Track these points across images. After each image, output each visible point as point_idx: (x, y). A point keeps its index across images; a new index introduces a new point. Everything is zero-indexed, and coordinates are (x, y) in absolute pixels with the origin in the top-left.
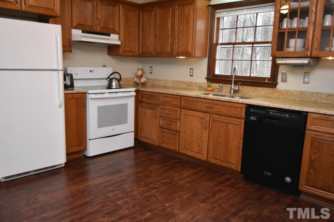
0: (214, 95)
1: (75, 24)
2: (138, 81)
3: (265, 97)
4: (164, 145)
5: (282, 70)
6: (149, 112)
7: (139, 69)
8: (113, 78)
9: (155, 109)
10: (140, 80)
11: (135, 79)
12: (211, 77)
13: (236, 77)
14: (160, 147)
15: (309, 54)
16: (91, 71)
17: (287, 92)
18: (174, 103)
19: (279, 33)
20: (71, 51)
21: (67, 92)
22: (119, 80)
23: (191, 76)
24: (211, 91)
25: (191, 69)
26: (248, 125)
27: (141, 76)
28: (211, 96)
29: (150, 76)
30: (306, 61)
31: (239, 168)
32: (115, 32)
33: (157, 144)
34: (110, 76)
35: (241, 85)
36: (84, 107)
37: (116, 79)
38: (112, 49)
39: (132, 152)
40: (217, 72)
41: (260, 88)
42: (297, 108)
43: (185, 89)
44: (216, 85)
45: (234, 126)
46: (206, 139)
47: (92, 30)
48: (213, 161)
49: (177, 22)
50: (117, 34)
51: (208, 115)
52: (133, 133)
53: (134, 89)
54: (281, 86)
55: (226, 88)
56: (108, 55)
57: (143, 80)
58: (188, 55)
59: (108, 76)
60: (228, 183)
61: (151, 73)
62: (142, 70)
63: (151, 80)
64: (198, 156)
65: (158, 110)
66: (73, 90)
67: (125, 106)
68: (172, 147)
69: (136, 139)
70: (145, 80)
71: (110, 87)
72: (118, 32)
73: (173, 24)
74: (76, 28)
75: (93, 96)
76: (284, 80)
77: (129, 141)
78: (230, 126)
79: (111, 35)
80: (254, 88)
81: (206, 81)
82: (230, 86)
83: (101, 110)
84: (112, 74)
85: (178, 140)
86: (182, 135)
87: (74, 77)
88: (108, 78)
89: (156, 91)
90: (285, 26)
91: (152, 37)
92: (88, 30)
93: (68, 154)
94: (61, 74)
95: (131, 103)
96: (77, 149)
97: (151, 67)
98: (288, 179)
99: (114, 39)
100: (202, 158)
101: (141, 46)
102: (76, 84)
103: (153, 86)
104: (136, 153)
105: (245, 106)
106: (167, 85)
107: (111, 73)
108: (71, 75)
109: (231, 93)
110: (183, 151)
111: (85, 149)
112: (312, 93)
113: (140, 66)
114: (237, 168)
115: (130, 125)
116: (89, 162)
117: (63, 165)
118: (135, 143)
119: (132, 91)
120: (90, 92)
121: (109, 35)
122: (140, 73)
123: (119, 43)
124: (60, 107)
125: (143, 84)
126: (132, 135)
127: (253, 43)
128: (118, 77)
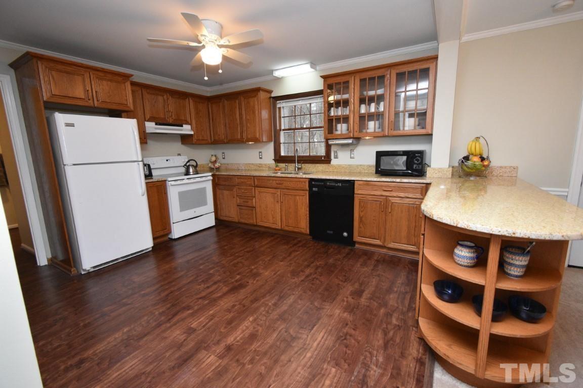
0: (281, 173)
1: (148, 117)
2: (212, 166)
3: (323, 172)
4: (243, 221)
5: (333, 149)
6: (226, 193)
7: (212, 155)
8: (189, 165)
9: (232, 190)
10: (214, 165)
11: (210, 165)
12: (278, 158)
13: (299, 157)
14: (239, 223)
15: (352, 136)
16: (167, 160)
17: (339, 166)
18: (249, 183)
19: (329, 120)
20: (146, 143)
21: (148, 181)
22: (196, 167)
23: (261, 158)
24: (279, 170)
25: (260, 152)
26: (312, 196)
27: (215, 162)
28: (279, 174)
29: (223, 161)
30: (350, 141)
31: (308, 231)
32: (187, 123)
33: (237, 221)
34: (186, 164)
35: (303, 163)
36: (165, 194)
37: (193, 166)
38: (185, 139)
39: (214, 230)
40: (283, 154)
41: (318, 165)
42: (347, 178)
43: (256, 170)
44: (282, 165)
45: (301, 197)
46: (278, 210)
47: (165, 122)
48: (287, 228)
49: (244, 112)
50: (189, 124)
51: (279, 190)
52: (213, 213)
53: (210, 174)
54: (334, 162)
55: (291, 167)
56: (182, 144)
57: (217, 165)
58: (257, 141)
59: (185, 163)
60: (300, 244)
61: (224, 158)
62: (215, 156)
63: (224, 164)
64: (274, 226)
65: (235, 190)
66: (152, 179)
67: (204, 189)
68: (251, 222)
69: (216, 219)
70: (219, 165)
71: (187, 173)
72: (190, 122)
73: (241, 114)
74: (149, 120)
75: (173, 183)
76: (336, 157)
77: (210, 221)
78: (298, 197)
79: (184, 126)
80: (313, 165)
81: (273, 162)
82: (294, 164)
83: (182, 195)
84: (188, 161)
85: (255, 215)
86: (258, 210)
87: (152, 167)
88: (185, 165)
89: (231, 174)
90: (332, 114)
91: (222, 126)
92: (161, 122)
93: (154, 239)
94: (141, 164)
95: (209, 187)
96: (162, 233)
97: (223, 153)
98: (345, 234)
99: (187, 129)
100: (277, 227)
101: (212, 134)
102: (154, 173)
103: (227, 170)
104: (217, 231)
105: (308, 180)
106: (240, 168)
107: (187, 160)
108: (149, 165)
109: (295, 170)
110: (260, 224)
111: (170, 232)
112: (357, 166)
113: (213, 152)
114: (306, 231)
115: (210, 206)
116: (176, 243)
117: (151, 249)
118: (216, 222)
119: (209, 176)
120: (170, 179)
121: (182, 126)
122: (214, 159)
123: (192, 133)
124: (143, 195)
125: (218, 169)
126: (213, 216)
127: (309, 128)
128: (194, 164)
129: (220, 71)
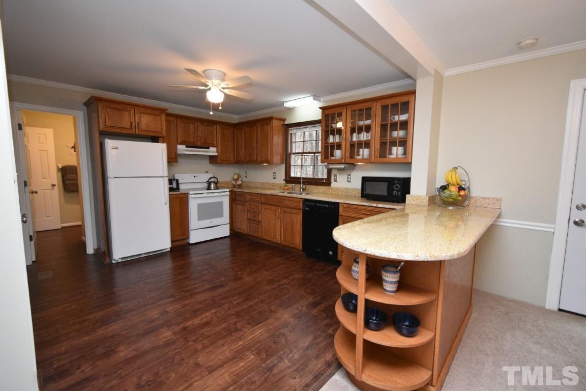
0: (288, 193)
1: (180, 141)
2: (235, 183)
3: (324, 194)
4: (250, 233)
5: (333, 172)
6: (240, 207)
7: (235, 174)
8: (211, 182)
9: (244, 205)
10: (236, 183)
11: (233, 182)
12: (288, 178)
13: (304, 178)
14: (248, 235)
15: (343, 161)
16: (195, 177)
17: (338, 188)
18: (257, 199)
20: (177, 162)
21: (171, 193)
22: (216, 183)
23: (274, 178)
24: (287, 190)
25: (274, 173)
26: (304, 212)
27: (237, 180)
28: (286, 194)
29: (245, 179)
30: (342, 166)
31: (301, 247)
32: (213, 146)
33: (247, 233)
35: (307, 184)
36: (186, 204)
37: (214, 182)
38: (212, 159)
39: (229, 239)
40: (292, 175)
41: (320, 187)
43: (270, 189)
44: (290, 185)
45: (296, 215)
46: (278, 226)
47: (194, 145)
48: (284, 243)
49: (259, 137)
50: (215, 147)
51: (280, 208)
52: (229, 225)
53: (228, 190)
54: (334, 184)
55: (297, 187)
56: (210, 163)
57: (239, 182)
58: (269, 162)
59: (207, 180)
60: (292, 259)
61: (246, 177)
62: (238, 174)
63: (246, 182)
64: (274, 240)
65: (246, 205)
66: (179, 191)
67: (221, 204)
68: (257, 235)
69: (231, 230)
70: (241, 182)
71: (209, 188)
72: (216, 145)
73: (257, 139)
74: (181, 144)
75: (193, 196)
76: (335, 180)
77: (225, 231)
78: (294, 215)
79: (210, 148)
80: (316, 187)
81: (284, 182)
82: (299, 185)
83: (200, 206)
84: (211, 178)
85: (260, 229)
86: (263, 224)
87: (180, 181)
88: (208, 181)
89: (254, 192)
91: (243, 149)
92: (190, 145)
93: (172, 242)
94: (166, 180)
95: (226, 201)
96: (181, 238)
97: (246, 172)
98: (331, 253)
99: (213, 151)
100: (277, 242)
101: (235, 155)
102: (182, 187)
103: (248, 187)
104: (231, 240)
105: (302, 200)
106: (257, 186)
107: (209, 178)
108: (177, 180)
109: (300, 191)
110: (264, 237)
111: (188, 237)
112: (353, 189)
113: (237, 171)
114: (299, 247)
115: (226, 218)
116: (191, 247)
117: (169, 250)
118: (230, 234)
119: (227, 192)
120: (191, 192)
121: (209, 148)
122: (236, 177)
123: (216, 154)
124: (166, 204)
125: (240, 186)
126: (228, 227)
127: (302, 153)
128: (216, 181)
129: (220, 108)
